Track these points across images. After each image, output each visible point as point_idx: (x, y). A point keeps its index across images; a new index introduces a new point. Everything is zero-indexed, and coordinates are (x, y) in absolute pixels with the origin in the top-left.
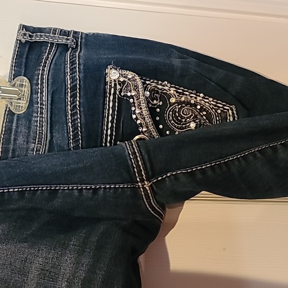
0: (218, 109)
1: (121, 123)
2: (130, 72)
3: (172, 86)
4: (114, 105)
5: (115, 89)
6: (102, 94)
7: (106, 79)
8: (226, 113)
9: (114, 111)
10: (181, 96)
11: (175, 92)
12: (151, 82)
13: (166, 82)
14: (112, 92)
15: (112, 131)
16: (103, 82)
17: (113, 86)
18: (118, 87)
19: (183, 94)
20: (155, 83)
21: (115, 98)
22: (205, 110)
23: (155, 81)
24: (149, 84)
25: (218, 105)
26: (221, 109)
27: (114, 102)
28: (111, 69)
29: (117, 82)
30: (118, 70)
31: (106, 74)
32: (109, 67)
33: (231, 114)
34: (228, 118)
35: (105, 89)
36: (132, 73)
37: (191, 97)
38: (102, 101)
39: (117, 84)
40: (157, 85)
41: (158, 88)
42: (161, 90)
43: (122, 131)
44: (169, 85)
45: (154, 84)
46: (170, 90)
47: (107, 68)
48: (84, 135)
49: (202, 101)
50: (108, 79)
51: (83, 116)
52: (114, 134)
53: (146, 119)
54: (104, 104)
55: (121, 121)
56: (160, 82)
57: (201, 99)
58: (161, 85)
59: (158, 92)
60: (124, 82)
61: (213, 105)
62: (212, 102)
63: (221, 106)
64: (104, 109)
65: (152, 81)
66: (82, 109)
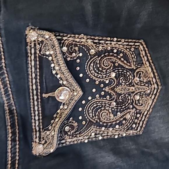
0: (131, 48)
1: (44, 78)
2: (47, 32)
3: (88, 37)
4: (35, 64)
5: (35, 49)
6: (25, 54)
7: (26, 41)
8: (138, 49)
9: (36, 69)
10: (98, 45)
11: (92, 43)
12: (68, 38)
13: (83, 35)
14: (33, 51)
15: (37, 86)
16: (24, 43)
17: (33, 46)
18: (38, 47)
19: (100, 43)
20: (73, 37)
21: (35, 57)
22: (121, 52)
23: (72, 36)
24: (66, 40)
25: (130, 44)
26: (133, 47)
27: (35, 61)
28: (30, 30)
29: (36, 42)
30: (36, 30)
31: (26, 35)
32: (28, 29)
33: (142, 49)
34: (141, 53)
35: (26, 50)
36: (49, 33)
37: (107, 44)
38: (25, 61)
39: (37, 44)
40: (74, 39)
41: (76, 42)
42: (79, 42)
43: (46, 85)
44: (85, 37)
45: (71, 39)
46: (87, 42)
47: (26, 29)
48: (13, 90)
49: (117, 45)
50: (28, 40)
51: (10, 75)
52: (39, 87)
53: (65, 73)
54: (27, 64)
55: (44, 77)
56: (77, 36)
57: (115, 43)
58: (78, 38)
59: (76, 45)
60: (42, 42)
61: (126, 45)
62: (125, 43)
63: (132, 44)
64: (27, 68)
65: (69, 36)
66: (8, 69)
